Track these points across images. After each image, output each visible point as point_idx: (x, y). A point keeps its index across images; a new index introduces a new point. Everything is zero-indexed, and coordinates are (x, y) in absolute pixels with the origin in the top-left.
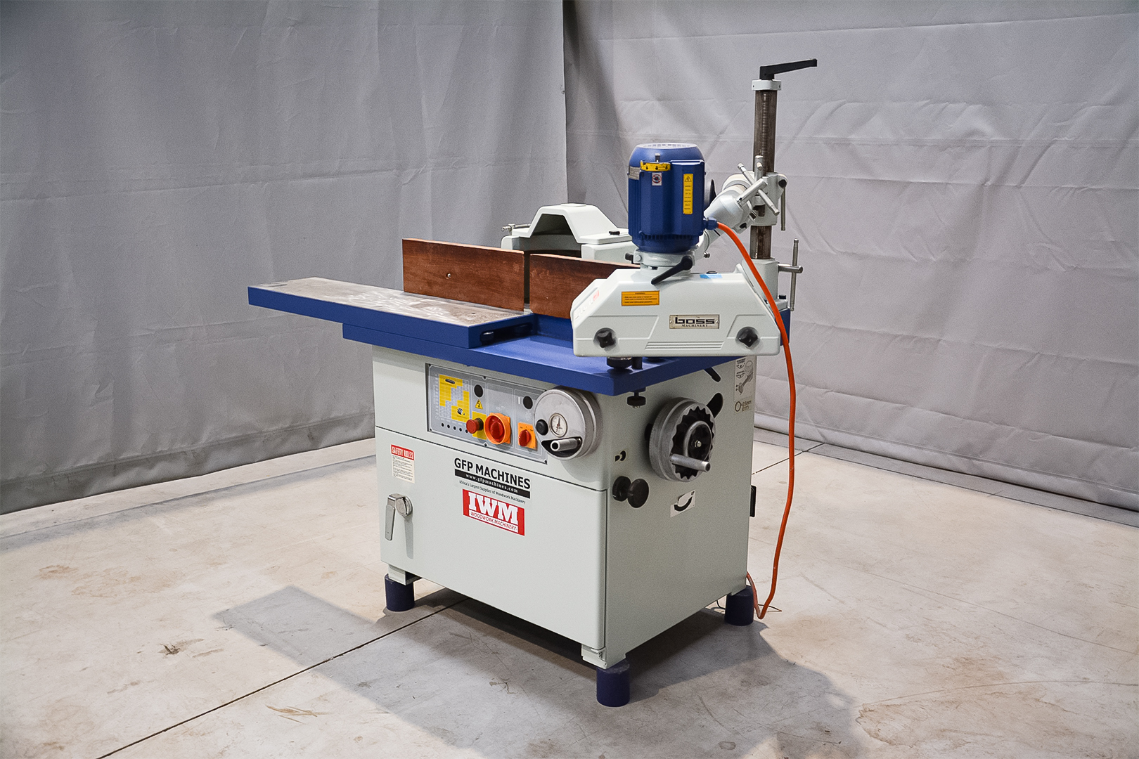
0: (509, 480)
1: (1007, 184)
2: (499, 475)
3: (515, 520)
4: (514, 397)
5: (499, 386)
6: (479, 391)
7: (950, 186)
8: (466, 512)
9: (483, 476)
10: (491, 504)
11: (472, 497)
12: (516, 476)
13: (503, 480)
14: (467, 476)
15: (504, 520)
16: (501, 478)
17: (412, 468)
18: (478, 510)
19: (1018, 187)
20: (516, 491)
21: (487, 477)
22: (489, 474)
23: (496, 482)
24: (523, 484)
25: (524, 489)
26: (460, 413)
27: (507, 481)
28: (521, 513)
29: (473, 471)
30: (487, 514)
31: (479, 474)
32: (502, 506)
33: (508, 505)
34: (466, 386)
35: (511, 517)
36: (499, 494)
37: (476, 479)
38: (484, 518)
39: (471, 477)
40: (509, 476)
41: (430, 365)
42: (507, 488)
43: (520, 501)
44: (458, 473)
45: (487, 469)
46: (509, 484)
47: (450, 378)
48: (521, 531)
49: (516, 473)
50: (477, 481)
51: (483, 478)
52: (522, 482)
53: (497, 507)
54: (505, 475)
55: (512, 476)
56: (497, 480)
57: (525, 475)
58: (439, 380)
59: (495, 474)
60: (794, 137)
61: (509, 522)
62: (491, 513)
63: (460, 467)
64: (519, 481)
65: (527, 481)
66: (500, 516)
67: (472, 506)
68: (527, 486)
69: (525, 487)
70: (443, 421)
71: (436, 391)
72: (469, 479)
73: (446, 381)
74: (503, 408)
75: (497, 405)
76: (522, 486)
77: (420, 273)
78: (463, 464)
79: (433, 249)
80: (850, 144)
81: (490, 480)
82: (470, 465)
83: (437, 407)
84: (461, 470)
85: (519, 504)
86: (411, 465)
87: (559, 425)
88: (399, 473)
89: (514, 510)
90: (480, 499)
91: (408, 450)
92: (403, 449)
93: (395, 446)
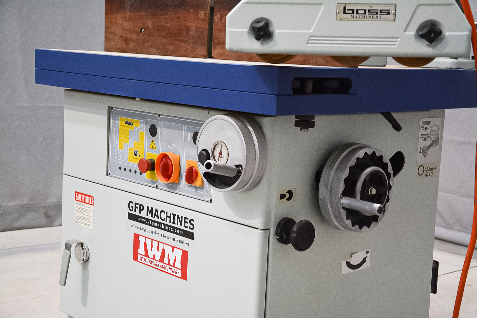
0: (176, 222)
2: (167, 217)
3: (178, 265)
4: (184, 133)
5: (170, 123)
6: (153, 131)
8: (135, 258)
9: (153, 219)
10: (158, 248)
11: (142, 240)
12: (182, 217)
13: (170, 222)
14: (139, 219)
15: (169, 264)
16: (168, 219)
17: (92, 214)
18: (146, 255)
20: (181, 232)
21: (156, 219)
22: (157, 216)
23: (164, 224)
24: (188, 225)
25: (188, 230)
26: (136, 155)
27: (174, 223)
28: (185, 255)
29: (144, 214)
30: (154, 258)
31: (149, 217)
32: (168, 249)
33: (173, 248)
34: (142, 126)
35: (175, 261)
36: (167, 237)
37: (146, 221)
38: (151, 263)
39: (142, 220)
40: (176, 217)
41: (112, 108)
42: (174, 230)
43: (185, 243)
44: (131, 217)
45: (156, 210)
46: (175, 226)
47: (129, 120)
48: (184, 276)
49: (183, 213)
50: (147, 224)
51: (153, 221)
52: (187, 223)
53: (164, 250)
54: (172, 216)
55: (178, 216)
56: (164, 222)
57: (190, 215)
58: (119, 123)
59: (164, 216)
61: (174, 266)
62: (158, 257)
63: (132, 210)
64: (185, 222)
65: (192, 222)
66: (166, 260)
67: (141, 251)
68: (192, 227)
69: (190, 228)
70: (121, 164)
71: (116, 134)
72: (140, 222)
73: (126, 123)
74: (173, 145)
75: (169, 142)
76: (187, 227)
77: (118, 31)
78: (135, 207)
79: (130, 6)
81: (159, 222)
82: (142, 207)
83: (116, 150)
84: (134, 213)
85: (183, 247)
86: (91, 210)
87: (220, 154)
88: (80, 220)
89: (179, 253)
90: (148, 242)
91: (89, 196)
92: (85, 195)
93: (79, 193)
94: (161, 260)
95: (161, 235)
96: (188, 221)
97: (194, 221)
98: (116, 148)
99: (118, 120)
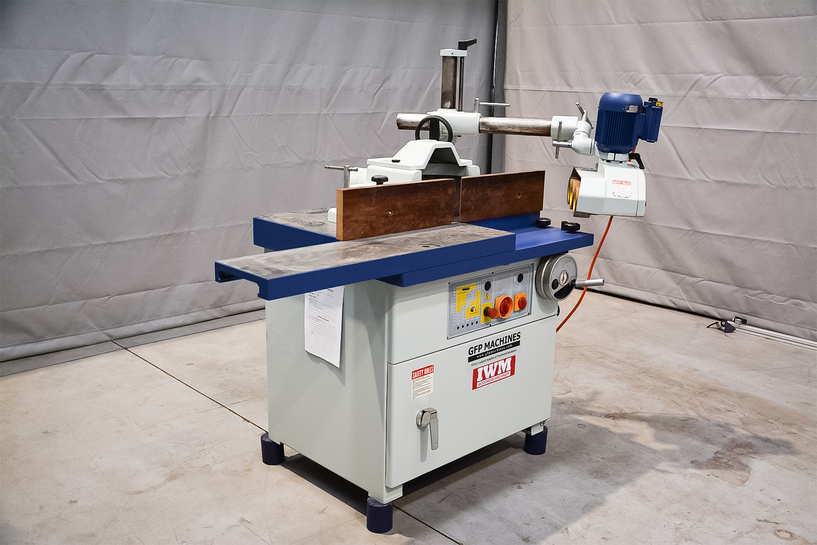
0: (507, 341)
1: (221, 115)
2: (501, 341)
3: (509, 368)
4: (512, 278)
5: (501, 275)
7: (186, 119)
8: (475, 387)
9: (489, 349)
10: (493, 368)
11: (480, 371)
12: (512, 335)
14: (478, 357)
15: (502, 373)
16: (502, 343)
17: (431, 381)
18: (484, 378)
19: (228, 116)
20: (511, 346)
21: (492, 348)
22: (494, 345)
23: (498, 348)
26: (473, 311)
28: (513, 359)
29: (482, 351)
31: (487, 350)
32: (501, 364)
34: (479, 286)
35: (506, 367)
36: (499, 356)
38: (488, 381)
39: (480, 356)
41: (451, 283)
42: (506, 348)
43: (514, 351)
44: (471, 359)
45: (493, 342)
46: (507, 344)
47: (467, 286)
48: (513, 373)
49: (512, 332)
50: (484, 356)
51: (489, 351)
53: (498, 367)
54: (504, 339)
55: (509, 336)
56: (499, 346)
58: (458, 292)
59: (498, 342)
60: (47, 84)
62: (493, 374)
63: (473, 353)
65: (518, 334)
66: (499, 372)
67: (480, 378)
68: (518, 337)
69: (517, 339)
70: (458, 324)
71: (454, 302)
72: (479, 358)
73: (463, 290)
74: (504, 289)
75: (500, 289)
76: (515, 340)
77: (362, 218)
78: (475, 349)
79: (376, 193)
80: (104, 89)
81: (494, 349)
82: (480, 347)
83: (454, 315)
84: (474, 355)
85: (512, 354)
86: (430, 378)
87: (563, 278)
88: (418, 393)
89: (509, 361)
90: (486, 368)
91: (429, 367)
92: (424, 369)
93: (416, 371)
94: (496, 374)
95: (496, 357)
96: (516, 335)
97: (520, 333)
99: (456, 290)
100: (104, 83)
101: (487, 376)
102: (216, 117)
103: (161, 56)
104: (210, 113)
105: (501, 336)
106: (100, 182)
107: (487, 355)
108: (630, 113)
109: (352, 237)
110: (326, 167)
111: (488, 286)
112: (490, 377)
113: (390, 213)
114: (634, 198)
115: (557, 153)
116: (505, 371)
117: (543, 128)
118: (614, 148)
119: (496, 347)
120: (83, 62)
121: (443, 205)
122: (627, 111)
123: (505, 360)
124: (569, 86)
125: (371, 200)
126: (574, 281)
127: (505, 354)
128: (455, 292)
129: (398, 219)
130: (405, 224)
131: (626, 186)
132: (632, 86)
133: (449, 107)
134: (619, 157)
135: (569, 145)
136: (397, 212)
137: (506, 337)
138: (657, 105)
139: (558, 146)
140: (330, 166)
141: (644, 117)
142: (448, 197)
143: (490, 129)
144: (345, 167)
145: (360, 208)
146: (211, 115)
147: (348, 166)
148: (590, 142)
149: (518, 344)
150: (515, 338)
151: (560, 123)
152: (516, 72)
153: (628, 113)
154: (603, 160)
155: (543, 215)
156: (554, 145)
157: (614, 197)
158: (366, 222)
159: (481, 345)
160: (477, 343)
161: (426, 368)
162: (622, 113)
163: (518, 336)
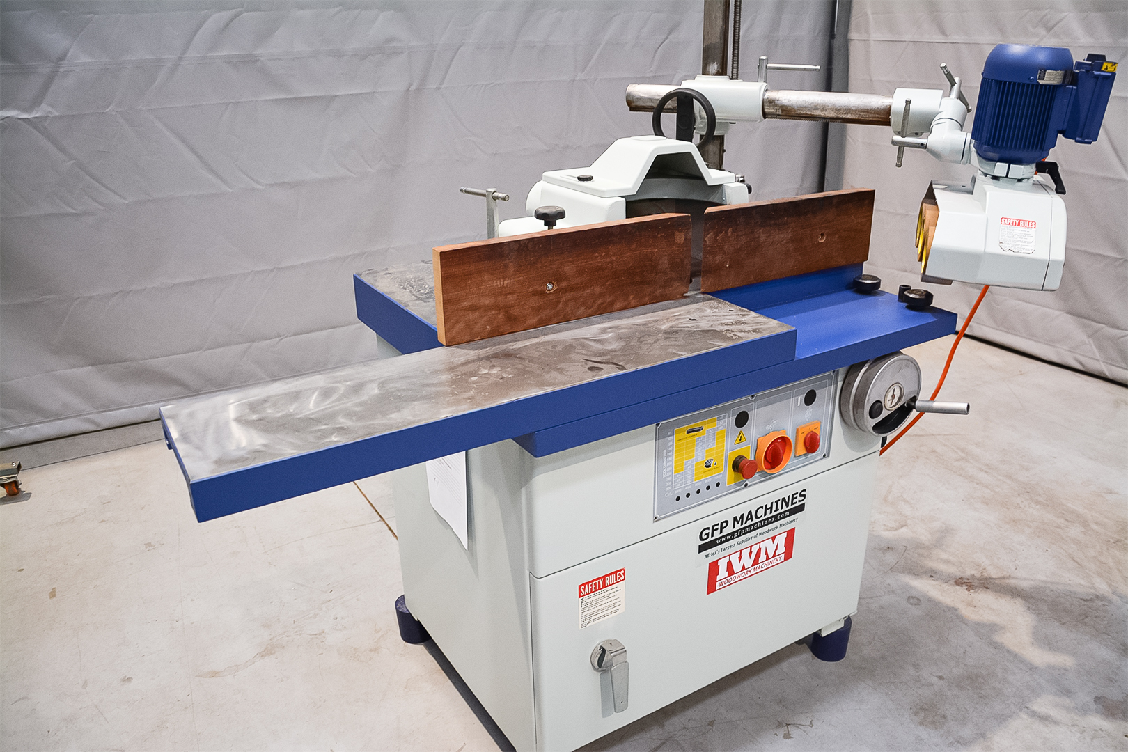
0: (779, 507)
1: (428, 86)
2: (765, 510)
3: (781, 550)
4: (793, 400)
5: (773, 397)
7: (377, 95)
8: (711, 589)
9: (744, 526)
10: (750, 553)
11: (723, 563)
12: (788, 497)
13: (771, 512)
14: (719, 541)
15: (767, 559)
17: (620, 594)
18: (730, 574)
19: (438, 88)
20: (788, 513)
23: (760, 521)
24: (797, 500)
25: (798, 504)
26: (710, 466)
27: (776, 510)
28: (790, 535)
29: (728, 529)
31: (738, 527)
32: (766, 545)
34: (721, 422)
35: (776, 549)
36: (764, 533)
37: (732, 536)
38: (739, 576)
39: (723, 540)
41: (658, 424)
42: (776, 518)
43: (792, 522)
44: (704, 547)
45: (749, 513)
46: (780, 511)
47: (696, 425)
48: (788, 556)
49: (790, 491)
50: (733, 538)
51: (742, 529)
52: (796, 498)
53: (758, 551)
54: (774, 505)
55: (783, 499)
56: (763, 518)
57: (799, 487)
58: (676, 439)
59: (761, 512)
60: (180, 58)
62: (749, 564)
63: (708, 538)
64: (792, 499)
65: (803, 493)
66: (762, 558)
67: (721, 575)
68: (802, 498)
69: (800, 501)
70: (677, 493)
71: (668, 457)
72: (722, 543)
73: (688, 433)
74: (775, 422)
75: (768, 422)
76: (796, 503)
77: (487, 301)
78: (713, 530)
79: (517, 250)
80: (257, 61)
81: (753, 525)
82: (724, 525)
83: (669, 479)
84: (710, 539)
85: (789, 527)
86: (618, 591)
87: (893, 396)
88: (593, 618)
89: (781, 540)
90: (734, 559)
91: (616, 572)
92: (604, 577)
93: (588, 583)
94: (756, 562)
95: (756, 536)
96: (798, 495)
97: (805, 490)
98: (669, 476)
99: (673, 435)
100: (258, 52)
101: (737, 567)
102: (420, 89)
103: (338, 9)
104: (411, 85)
105: (767, 500)
106: (258, 187)
107: (738, 536)
108: (1046, 86)
109: (467, 338)
110: (461, 191)
111: (742, 420)
112: (743, 568)
113: (550, 287)
114: (1042, 254)
115: (900, 158)
116: (774, 556)
117: (877, 111)
118: (1007, 154)
119: (755, 520)
120: (227, 25)
121: (664, 263)
122: (1041, 82)
123: (773, 538)
124: (944, 33)
125: (506, 266)
126: (914, 399)
127: (774, 529)
128: (671, 438)
129: (567, 296)
130: (584, 304)
131: (1026, 229)
132: (1043, 32)
133: (715, 72)
134: (1017, 170)
135: (922, 144)
136: (564, 284)
137: (777, 502)
138: (1103, 69)
139: (902, 146)
140: (469, 189)
141: (1074, 92)
142: (675, 248)
143: (782, 111)
144: (487, 191)
145: (481, 282)
146: (413, 88)
147: (493, 191)
148: (963, 137)
149: (801, 508)
150: (794, 501)
151: (908, 103)
152: (866, 15)
153: (1042, 85)
154: (986, 175)
155: (867, 269)
156: (894, 143)
157: (1001, 252)
158: (497, 307)
159: (727, 522)
160: (718, 519)
161: (608, 575)
162: (1028, 85)
163: (801, 495)
